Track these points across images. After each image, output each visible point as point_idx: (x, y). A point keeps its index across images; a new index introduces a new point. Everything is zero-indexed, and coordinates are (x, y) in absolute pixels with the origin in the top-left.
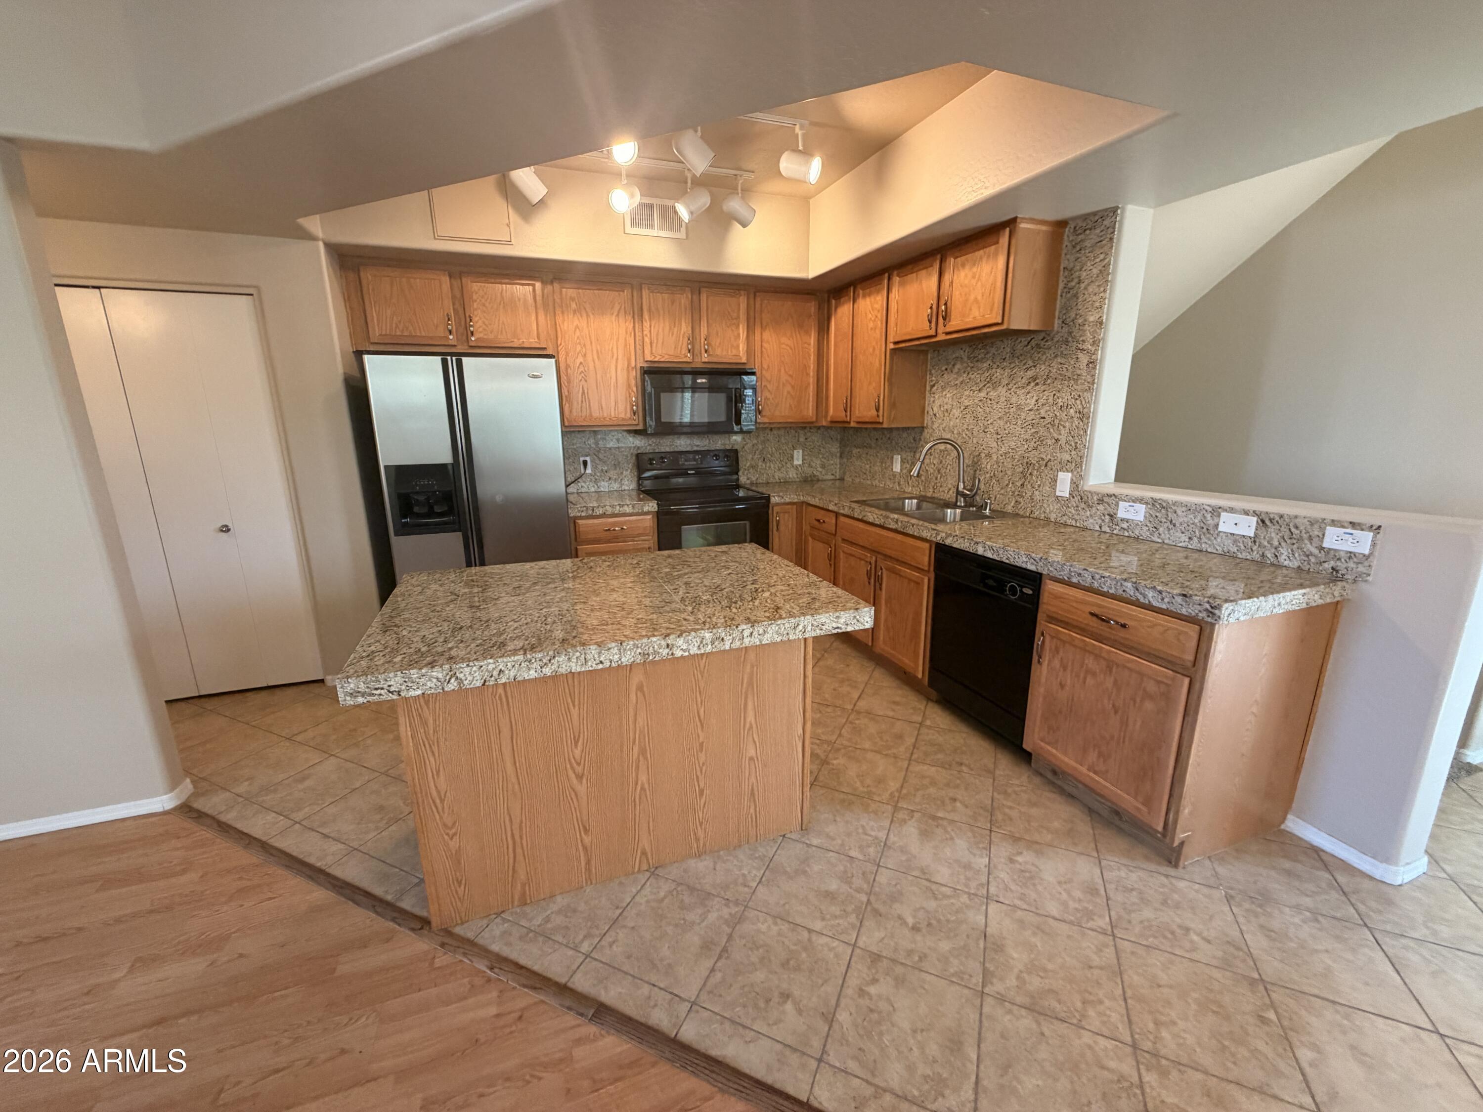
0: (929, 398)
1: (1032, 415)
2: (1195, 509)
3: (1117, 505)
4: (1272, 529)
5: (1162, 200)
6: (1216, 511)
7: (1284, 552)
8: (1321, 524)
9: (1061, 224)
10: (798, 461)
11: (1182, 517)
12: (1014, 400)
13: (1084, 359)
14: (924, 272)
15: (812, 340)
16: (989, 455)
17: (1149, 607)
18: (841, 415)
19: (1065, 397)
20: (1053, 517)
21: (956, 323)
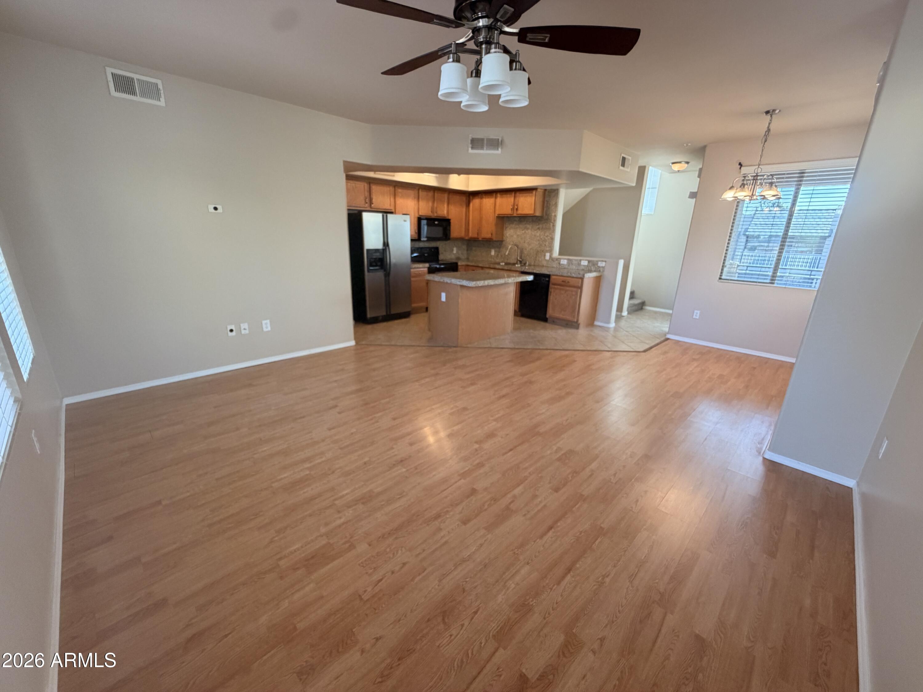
0: (505, 232)
1: (538, 238)
2: (576, 260)
3: (560, 261)
4: (590, 263)
5: (567, 188)
6: (580, 260)
7: (592, 267)
8: (598, 261)
9: (545, 190)
10: (455, 252)
11: (574, 262)
12: (533, 233)
13: (552, 224)
14: (509, 196)
15: (464, 210)
16: (526, 249)
17: (573, 277)
18: (476, 236)
19: (547, 234)
20: (545, 265)
21: (520, 212)
